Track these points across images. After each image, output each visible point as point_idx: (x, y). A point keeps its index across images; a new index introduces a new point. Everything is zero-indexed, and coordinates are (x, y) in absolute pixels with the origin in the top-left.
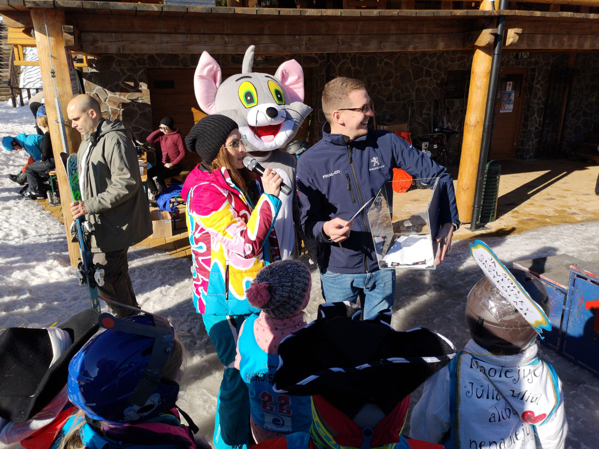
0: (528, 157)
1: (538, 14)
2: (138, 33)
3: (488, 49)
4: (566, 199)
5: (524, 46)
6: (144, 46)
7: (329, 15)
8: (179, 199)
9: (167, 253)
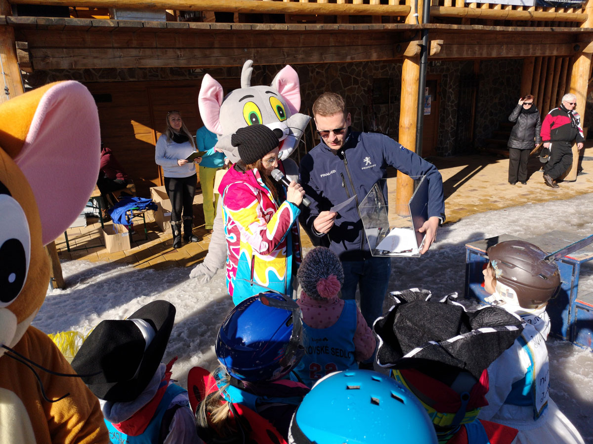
0: (447, 154)
1: (455, 27)
2: (90, 48)
3: (416, 59)
4: (486, 190)
5: (444, 56)
6: (96, 61)
7: (277, 29)
8: (135, 212)
9: (130, 265)
